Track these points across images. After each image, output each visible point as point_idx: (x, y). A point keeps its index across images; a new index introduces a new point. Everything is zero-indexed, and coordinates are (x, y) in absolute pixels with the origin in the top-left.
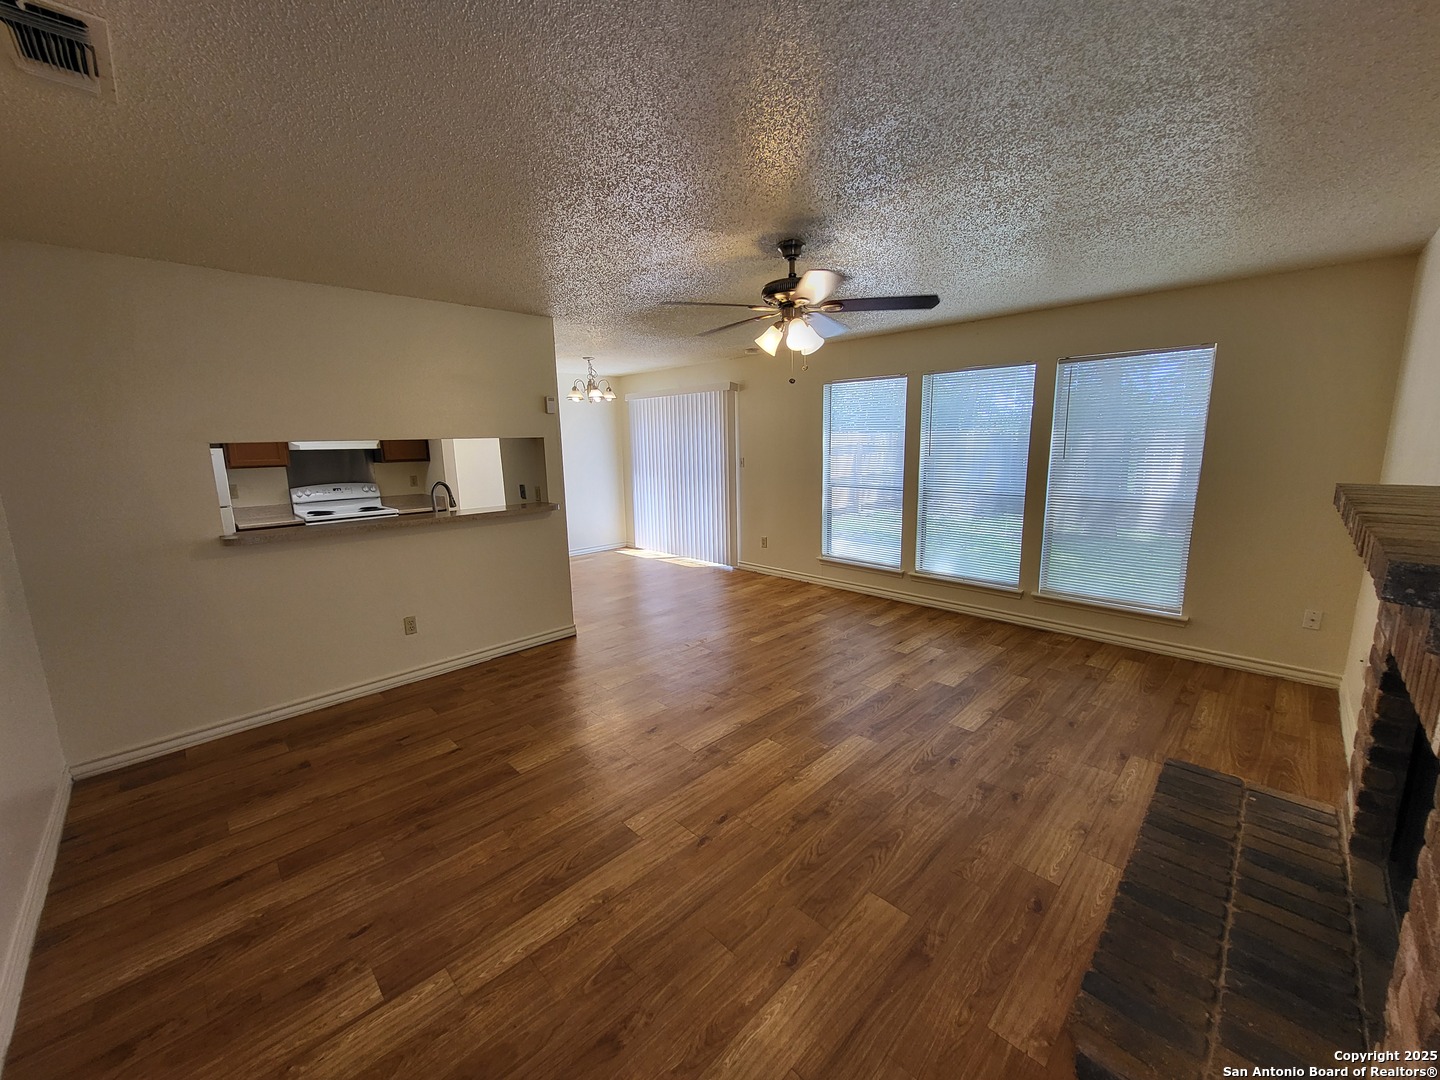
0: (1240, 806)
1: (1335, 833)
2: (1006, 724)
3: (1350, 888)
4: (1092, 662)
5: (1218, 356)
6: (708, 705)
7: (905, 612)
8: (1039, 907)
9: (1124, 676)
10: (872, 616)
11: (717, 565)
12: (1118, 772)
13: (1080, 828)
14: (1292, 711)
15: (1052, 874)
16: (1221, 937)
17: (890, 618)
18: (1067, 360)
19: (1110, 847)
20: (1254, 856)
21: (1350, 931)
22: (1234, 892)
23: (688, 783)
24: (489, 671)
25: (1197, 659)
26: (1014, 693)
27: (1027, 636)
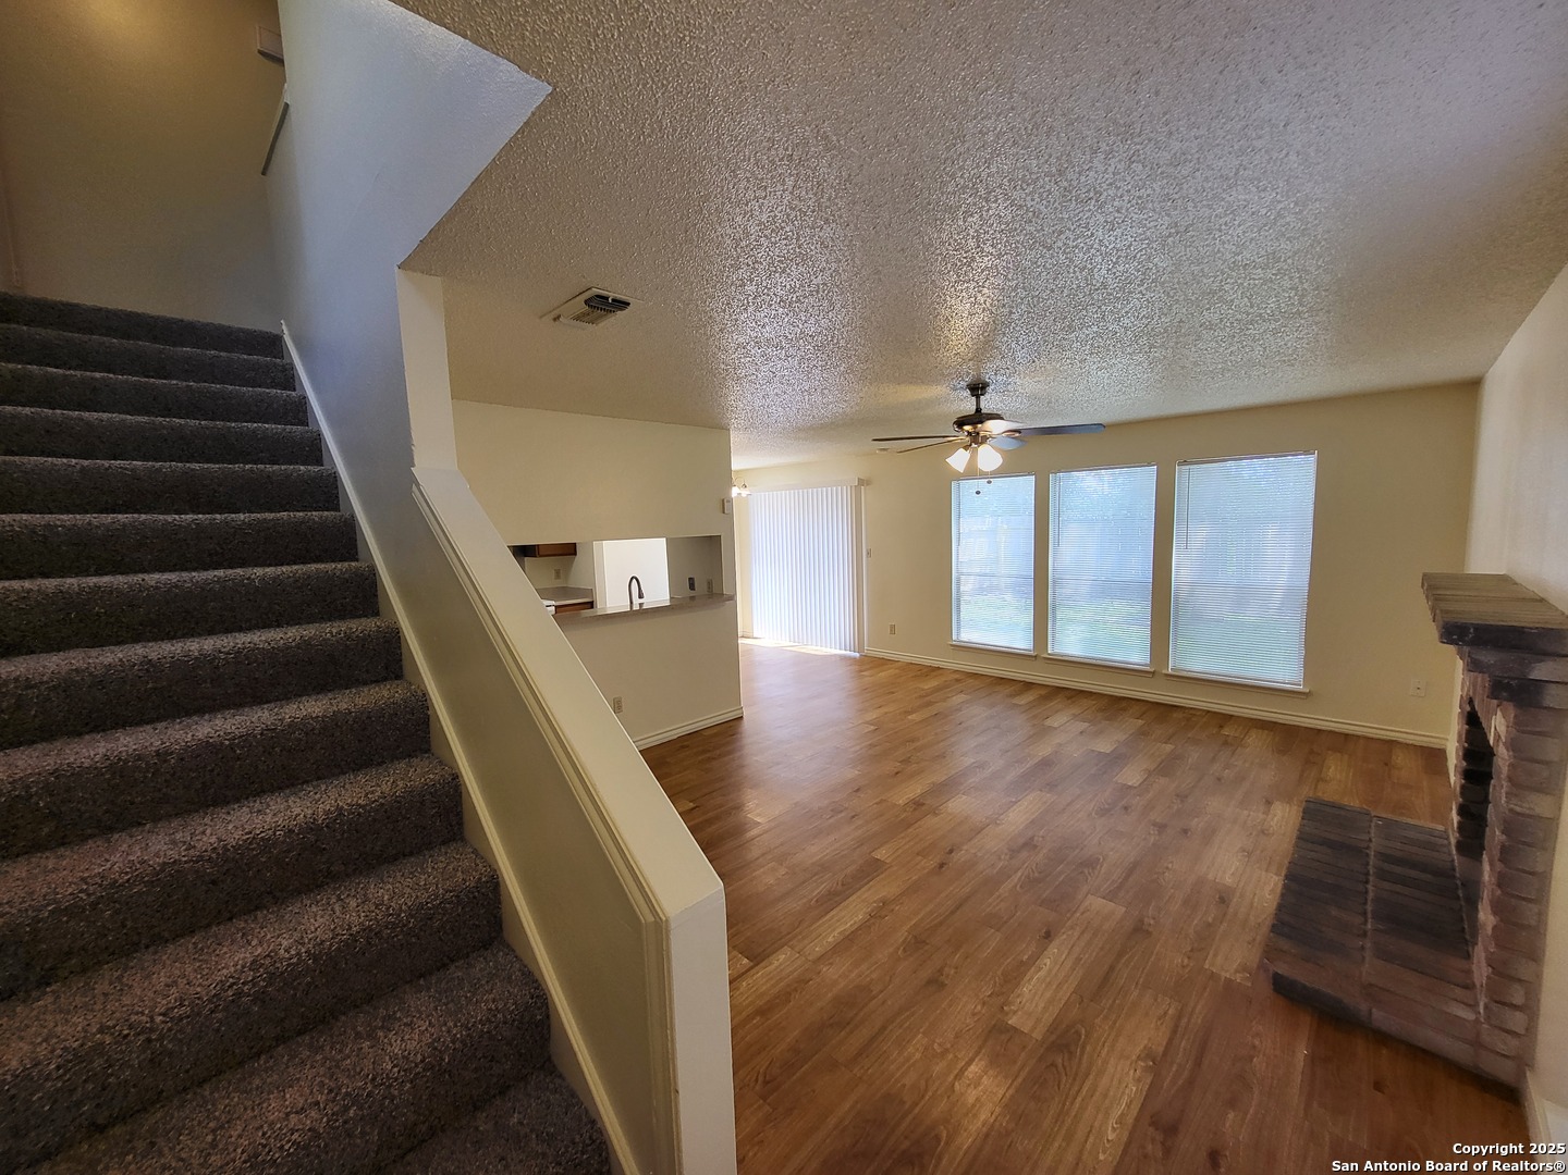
0: (1370, 826)
1: (1446, 842)
2: (1163, 781)
3: (1458, 875)
4: (1226, 731)
5: (1319, 462)
6: (896, 770)
7: (1043, 692)
8: (1222, 900)
9: (1255, 741)
10: (1012, 696)
11: (843, 652)
12: (1266, 813)
13: (1244, 851)
14: (1406, 765)
15: (1228, 880)
16: (1365, 903)
17: (1029, 697)
18: (1185, 463)
19: (1270, 863)
20: (1384, 857)
21: (1458, 898)
22: (1371, 878)
23: (909, 827)
24: (683, 747)
25: (1319, 727)
26: (1163, 757)
27: (1162, 711)
